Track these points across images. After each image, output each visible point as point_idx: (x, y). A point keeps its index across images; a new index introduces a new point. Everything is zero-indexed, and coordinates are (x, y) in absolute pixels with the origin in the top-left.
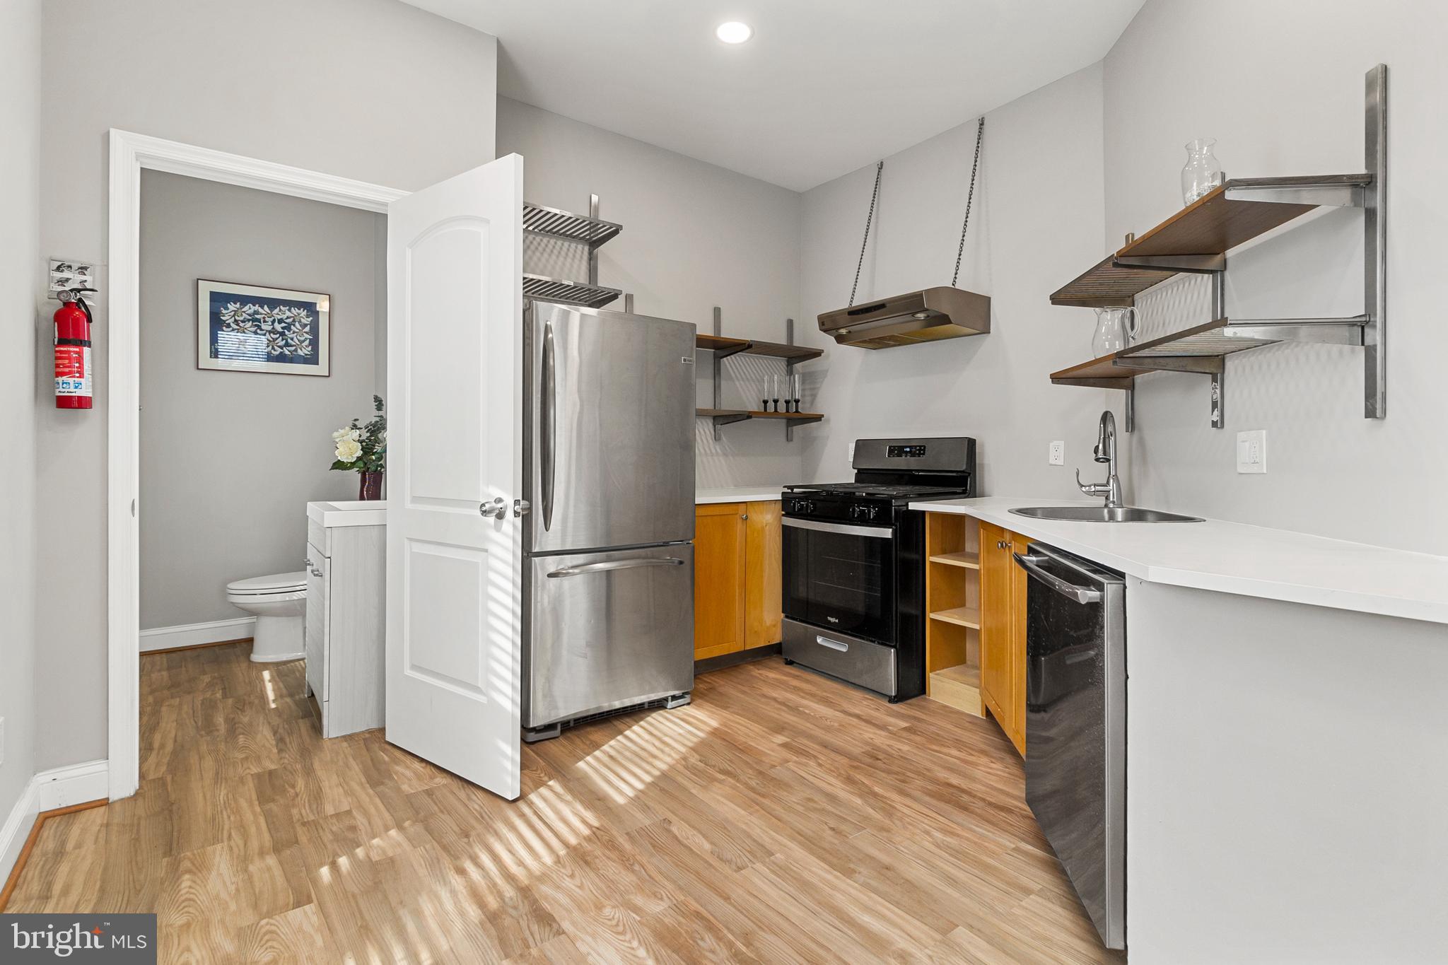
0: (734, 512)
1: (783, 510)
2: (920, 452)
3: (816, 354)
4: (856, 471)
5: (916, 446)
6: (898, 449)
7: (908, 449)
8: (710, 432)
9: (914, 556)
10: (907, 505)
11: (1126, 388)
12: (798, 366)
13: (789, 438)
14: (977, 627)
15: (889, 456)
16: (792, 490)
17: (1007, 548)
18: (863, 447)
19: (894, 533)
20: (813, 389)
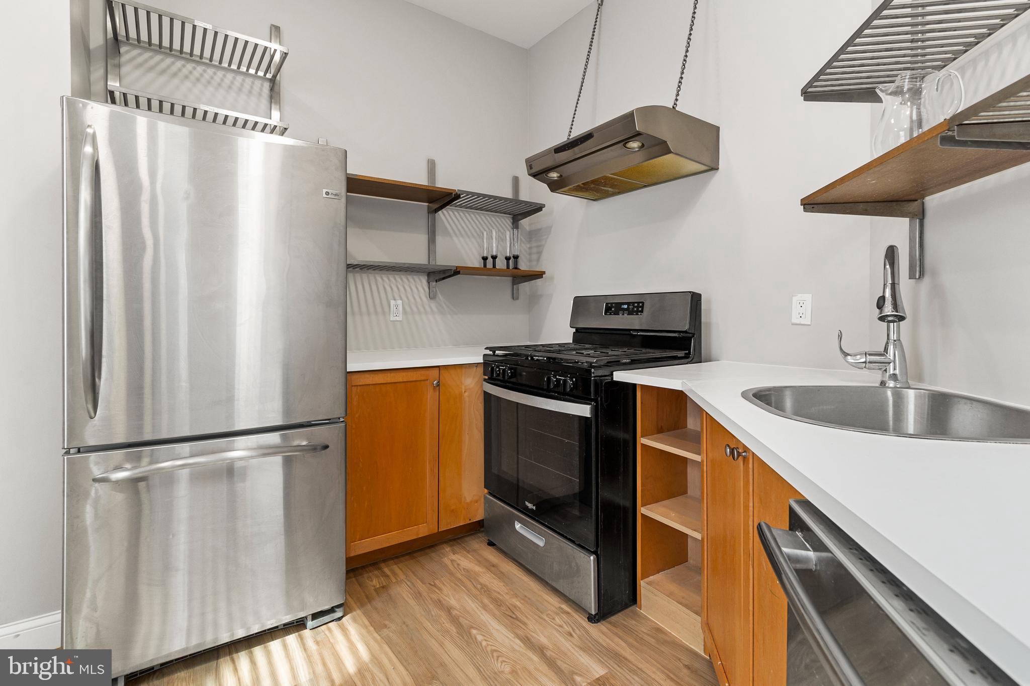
0: (423, 378)
1: (485, 375)
2: (638, 309)
3: (538, 208)
4: (574, 330)
5: (634, 303)
6: (614, 307)
7: (626, 306)
8: (424, 289)
9: (621, 435)
10: (612, 375)
11: (912, 216)
12: (525, 223)
13: (515, 297)
14: (698, 536)
15: (605, 314)
16: (494, 352)
17: (740, 458)
18: (580, 304)
19: (595, 411)
20: (539, 246)
